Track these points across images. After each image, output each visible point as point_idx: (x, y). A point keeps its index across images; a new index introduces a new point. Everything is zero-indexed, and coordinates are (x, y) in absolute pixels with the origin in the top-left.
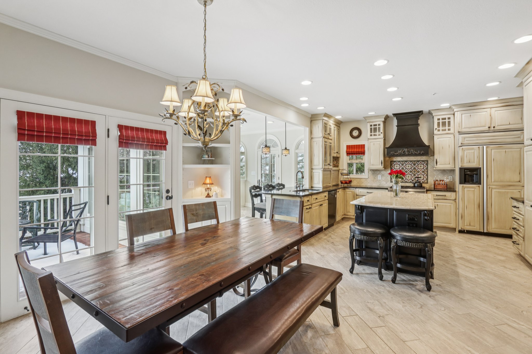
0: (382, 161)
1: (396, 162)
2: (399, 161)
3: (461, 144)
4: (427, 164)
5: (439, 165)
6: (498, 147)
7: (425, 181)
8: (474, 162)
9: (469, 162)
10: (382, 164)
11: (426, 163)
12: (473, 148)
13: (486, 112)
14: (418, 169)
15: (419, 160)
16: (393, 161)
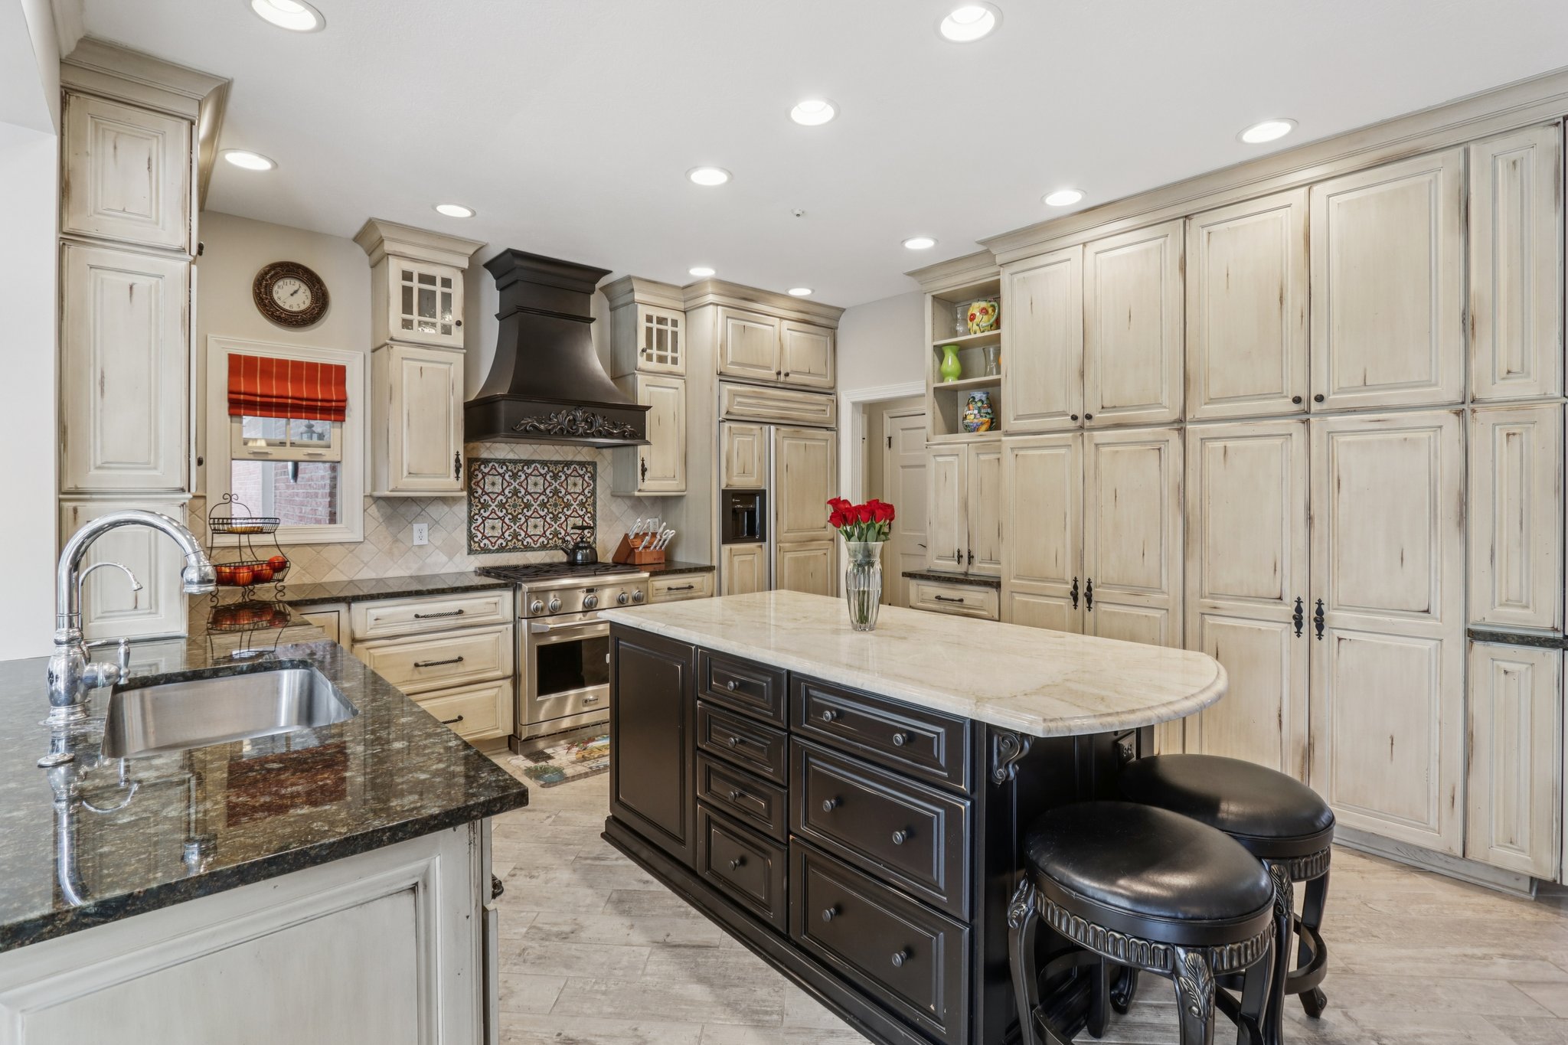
0: (458, 454)
1: (491, 465)
2: (502, 462)
3: (728, 413)
4: (593, 478)
5: (651, 480)
6: (794, 431)
8: (751, 474)
9: (744, 473)
10: (457, 471)
11: (590, 473)
12: (752, 429)
13: (772, 325)
14: (567, 493)
15: (569, 458)
16: (477, 460)
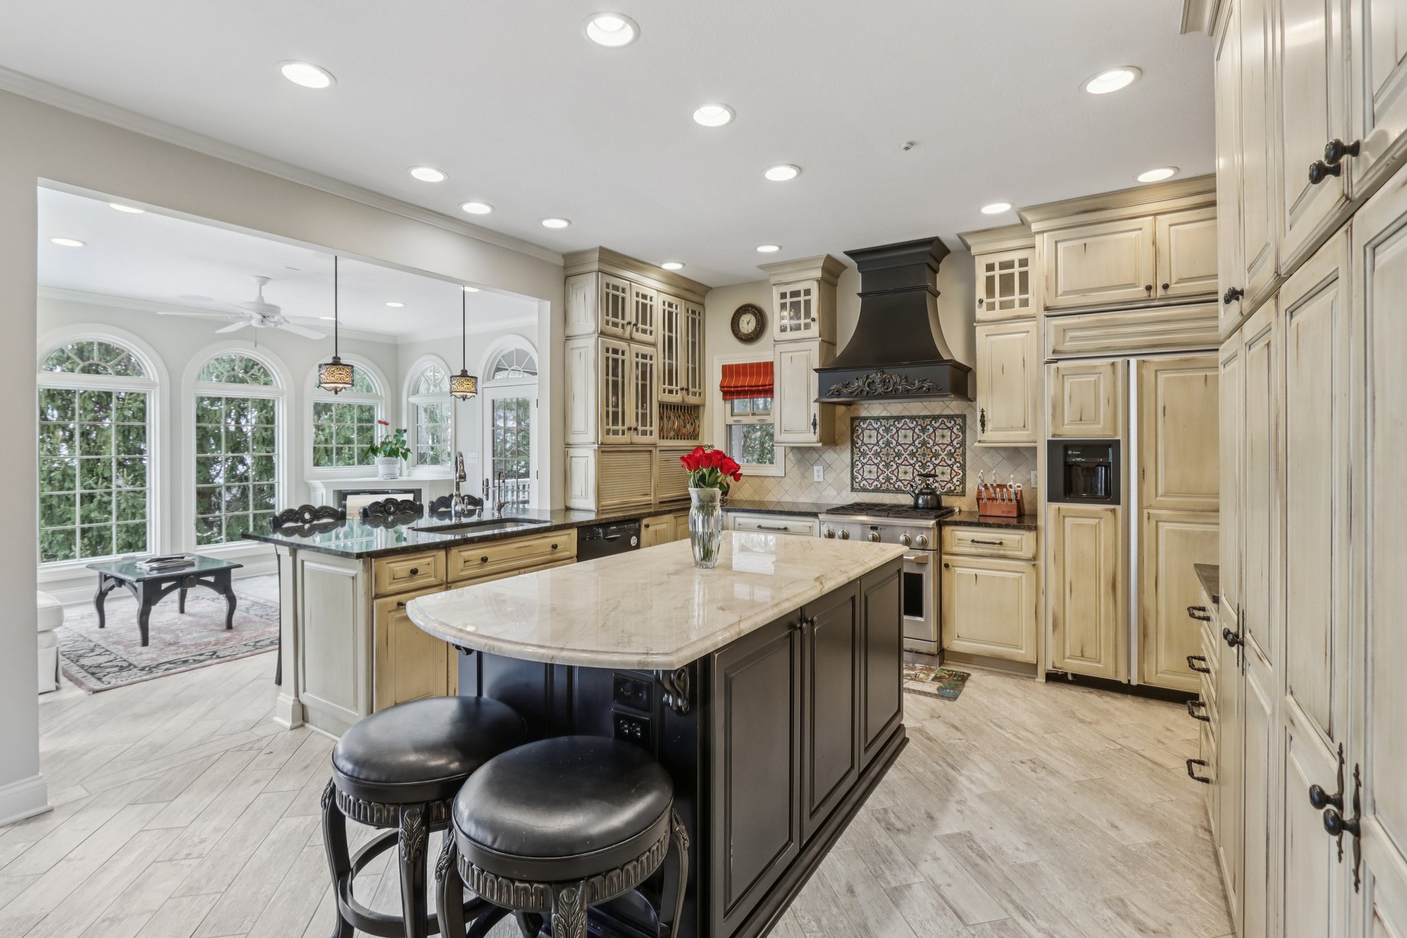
0: (815, 416)
1: (868, 422)
2: (877, 419)
3: (1054, 352)
4: (963, 430)
5: (991, 431)
6: (1181, 360)
7: (955, 489)
8: (1096, 420)
9: (1081, 420)
10: (815, 428)
11: (959, 425)
12: (1095, 367)
13: (1140, 229)
14: (935, 444)
15: (937, 413)
16: (857, 418)
